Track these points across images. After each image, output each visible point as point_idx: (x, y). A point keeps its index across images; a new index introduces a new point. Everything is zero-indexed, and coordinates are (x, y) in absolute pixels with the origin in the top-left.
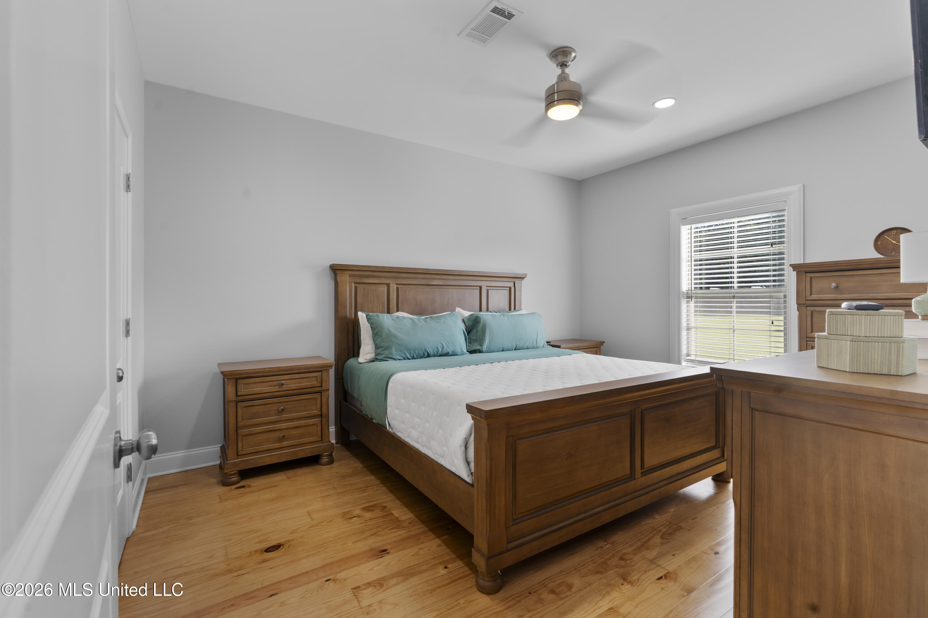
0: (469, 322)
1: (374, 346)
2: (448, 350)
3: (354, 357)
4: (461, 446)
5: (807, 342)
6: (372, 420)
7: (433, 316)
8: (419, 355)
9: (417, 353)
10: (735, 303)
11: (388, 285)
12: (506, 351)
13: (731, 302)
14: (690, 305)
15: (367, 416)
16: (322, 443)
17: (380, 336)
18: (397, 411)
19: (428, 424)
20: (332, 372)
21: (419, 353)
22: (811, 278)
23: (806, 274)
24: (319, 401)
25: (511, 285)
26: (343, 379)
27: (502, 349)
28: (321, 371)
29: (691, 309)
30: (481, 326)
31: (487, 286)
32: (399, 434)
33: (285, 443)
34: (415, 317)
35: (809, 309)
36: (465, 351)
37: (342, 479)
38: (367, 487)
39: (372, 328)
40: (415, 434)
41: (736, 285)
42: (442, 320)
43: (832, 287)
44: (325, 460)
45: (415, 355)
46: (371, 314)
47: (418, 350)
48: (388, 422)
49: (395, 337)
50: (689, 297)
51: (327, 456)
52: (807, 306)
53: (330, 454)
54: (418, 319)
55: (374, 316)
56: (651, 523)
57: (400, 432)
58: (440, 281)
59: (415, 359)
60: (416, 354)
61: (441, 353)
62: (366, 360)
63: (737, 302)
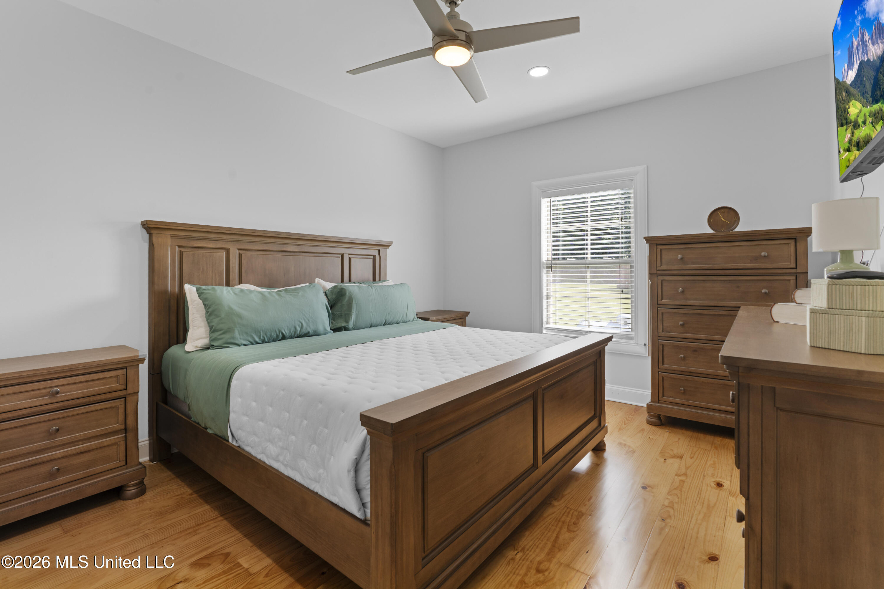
0: (332, 295)
1: (208, 329)
2: (309, 330)
3: (178, 343)
4: (350, 470)
5: (658, 309)
6: (206, 429)
7: (289, 289)
8: (272, 338)
9: (268, 334)
10: (589, 273)
11: (228, 251)
12: (374, 326)
13: (586, 272)
14: (549, 275)
15: (198, 424)
16: (127, 468)
17: (217, 316)
18: (245, 419)
19: (293, 438)
20: (144, 369)
21: (271, 335)
22: (661, 250)
23: (657, 246)
24: (121, 411)
25: (376, 253)
26: (161, 373)
27: (370, 325)
28: (126, 368)
29: (550, 279)
30: (347, 299)
31: (349, 254)
32: (248, 449)
33: (61, 479)
34: (264, 290)
35: (660, 278)
36: (329, 329)
37: (158, 519)
38: (198, 525)
39: (205, 305)
40: (273, 450)
41: (589, 256)
42: (300, 294)
43: (679, 258)
44: (131, 491)
45: (266, 338)
46: (204, 287)
47: (270, 331)
48: (231, 432)
49: (240, 316)
50: (549, 267)
51: (134, 485)
52: (657, 276)
53: (139, 482)
54: (269, 293)
55: (208, 289)
56: (553, 513)
57: (249, 446)
58: (294, 246)
59: (266, 342)
60: (267, 336)
61: (299, 333)
62: (197, 347)
63: (591, 272)
